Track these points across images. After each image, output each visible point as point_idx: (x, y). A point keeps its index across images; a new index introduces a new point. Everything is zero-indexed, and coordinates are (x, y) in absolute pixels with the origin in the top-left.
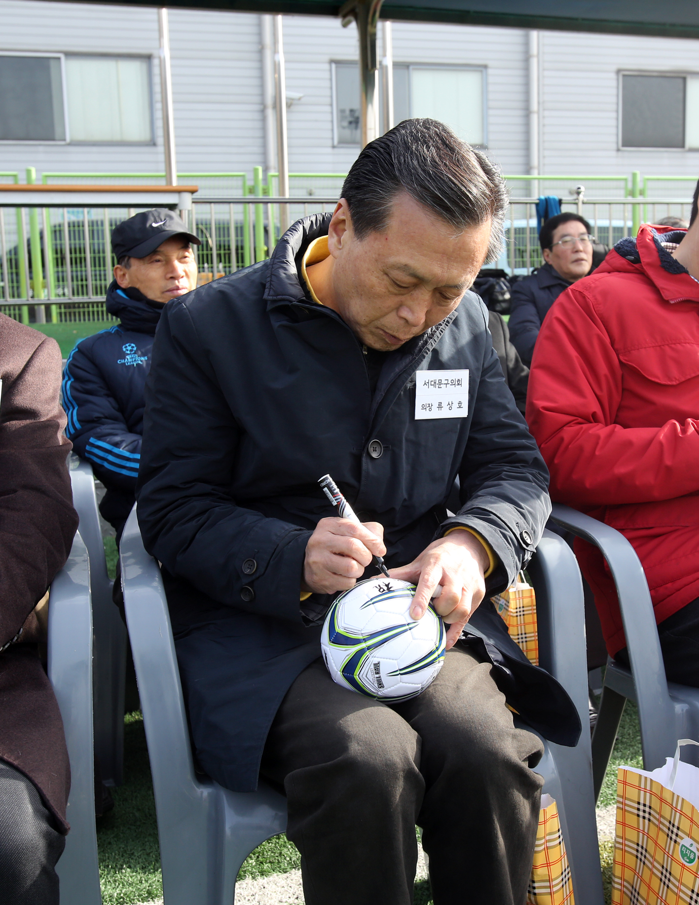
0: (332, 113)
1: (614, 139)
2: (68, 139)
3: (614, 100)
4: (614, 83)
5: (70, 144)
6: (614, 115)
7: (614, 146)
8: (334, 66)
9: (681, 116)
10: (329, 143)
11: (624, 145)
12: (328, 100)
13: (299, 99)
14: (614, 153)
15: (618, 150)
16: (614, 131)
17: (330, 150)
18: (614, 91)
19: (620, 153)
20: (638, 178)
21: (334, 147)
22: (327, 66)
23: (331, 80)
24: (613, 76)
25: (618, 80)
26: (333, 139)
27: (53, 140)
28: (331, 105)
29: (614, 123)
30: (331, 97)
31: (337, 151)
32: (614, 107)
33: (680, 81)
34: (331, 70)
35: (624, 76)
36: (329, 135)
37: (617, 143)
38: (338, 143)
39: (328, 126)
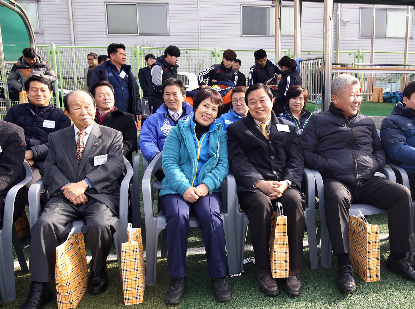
0: (359, 26)
2: (271, 35)
8: (361, 9)
10: (358, 37)
17: (357, 39)
21: (359, 38)
22: (359, 10)
23: (360, 14)
26: (359, 35)
27: (266, 35)
28: (359, 23)
30: (359, 21)
34: (360, 11)
38: (361, 37)
39: (358, 31)
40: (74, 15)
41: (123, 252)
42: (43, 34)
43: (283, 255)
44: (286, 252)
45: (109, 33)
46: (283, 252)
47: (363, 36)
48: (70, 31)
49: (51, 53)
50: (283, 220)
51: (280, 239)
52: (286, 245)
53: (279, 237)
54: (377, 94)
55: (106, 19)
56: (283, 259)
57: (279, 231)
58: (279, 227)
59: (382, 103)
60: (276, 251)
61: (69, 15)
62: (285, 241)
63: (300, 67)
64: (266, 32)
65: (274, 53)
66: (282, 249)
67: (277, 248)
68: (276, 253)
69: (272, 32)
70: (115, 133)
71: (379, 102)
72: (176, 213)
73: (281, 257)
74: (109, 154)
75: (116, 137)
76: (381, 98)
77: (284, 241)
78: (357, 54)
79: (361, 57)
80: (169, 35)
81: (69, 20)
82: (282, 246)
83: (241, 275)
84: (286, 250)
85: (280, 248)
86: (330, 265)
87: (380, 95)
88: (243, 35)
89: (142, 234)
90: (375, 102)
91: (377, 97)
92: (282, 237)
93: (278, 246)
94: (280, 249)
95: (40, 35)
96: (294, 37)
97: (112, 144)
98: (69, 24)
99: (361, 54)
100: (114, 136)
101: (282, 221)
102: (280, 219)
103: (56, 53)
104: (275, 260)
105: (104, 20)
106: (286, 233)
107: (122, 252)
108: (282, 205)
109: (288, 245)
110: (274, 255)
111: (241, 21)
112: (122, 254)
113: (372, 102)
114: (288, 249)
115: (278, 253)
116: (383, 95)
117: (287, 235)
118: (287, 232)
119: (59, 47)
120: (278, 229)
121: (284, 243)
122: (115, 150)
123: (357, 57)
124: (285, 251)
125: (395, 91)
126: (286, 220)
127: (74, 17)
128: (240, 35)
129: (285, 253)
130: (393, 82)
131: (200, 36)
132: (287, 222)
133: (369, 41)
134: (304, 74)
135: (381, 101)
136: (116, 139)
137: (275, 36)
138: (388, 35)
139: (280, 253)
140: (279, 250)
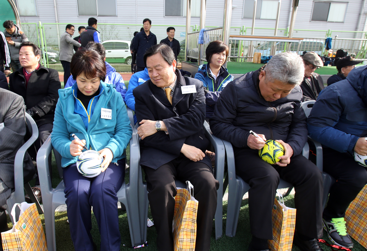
0: (243, 11)
1: (309, 18)
2: (183, 16)
3: (311, 8)
4: (312, 4)
5: (184, 17)
6: (310, 12)
7: (309, 20)
9: (327, 13)
10: (241, 18)
11: (312, 20)
12: (242, 7)
13: (236, 7)
14: (309, 22)
15: (310, 21)
16: (310, 16)
17: (241, 20)
18: (312, 6)
19: (310, 22)
20: (330, 31)
21: (242, 19)
23: (243, 2)
24: (312, 2)
25: (313, 3)
26: (242, 17)
27: (180, 16)
28: (243, 9)
29: (310, 14)
30: (243, 7)
31: (243, 20)
32: (311, 10)
33: (329, 4)
35: (315, 2)
36: (241, 16)
37: (310, 20)
38: (244, 18)
39: (241, 14)
40: (57, 3)
41: (4, 242)
42: (39, 17)
43: (189, 244)
44: (193, 240)
45: (79, 15)
46: (190, 240)
47: (245, 18)
48: (55, 14)
49: (39, 28)
50: (193, 204)
51: (188, 225)
52: (193, 233)
53: (187, 223)
54: (257, 57)
55: (77, 6)
56: (188, 247)
57: (188, 216)
58: (188, 212)
59: (260, 64)
60: (182, 238)
61: (54, 4)
62: (194, 229)
63: (204, 36)
64: (180, 14)
65: (186, 27)
66: (189, 237)
67: (183, 235)
68: (182, 241)
69: (184, 14)
70: (13, 98)
71: (258, 63)
72: (74, 189)
73: (186, 245)
74: (5, 121)
75: (14, 103)
76: (260, 60)
77: (192, 229)
78: (242, 30)
79: (245, 31)
80: (117, 16)
81: (54, 7)
82: (189, 233)
83: (144, 246)
84: (193, 239)
85: (187, 235)
86: (234, 235)
87: (259, 58)
88: (165, 16)
89: (37, 209)
90: (255, 63)
91: (257, 59)
92: (190, 223)
93: (185, 233)
94: (187, 237)
95: (37, 18)
96: (200, 17)
97: (9, 111)
98: (54, 10)
99: (244, 30)
100: (12, 102)
101: (192, 206)
102: (190, 203)
103: (42, 28)
104: (180, 248)
105: (76, 7)
106: (196, 221)
107: (2, 242)
108: (193, 187)
109: (196, 233)
110: (179, 242)
111: (164, 6)
112: (3, 244)
113: (253, 63)
114: (195, 238)
115: (184, 241)
116: (261, 58)
117: (196, 222)
118: (196, 219)
119: (43, 24)
120: (187, 214)
121: (192, 231)
122: (13, 115)
123: (242, 31)
124: (191, 238)
125: (269, 56)
126: (196, 206)
127: (57, 5)
128: (163, 16)
129: (191, 241)
130: (265, 49)
131: (137, 16)
132: (197, 208)
133: (251, 21)
134: (207, 41)
135: (260, 62)
136: (14, 106)
137: (186, 17)
138: (262, 17)
139: (186, 241)
140: (185, 237)
